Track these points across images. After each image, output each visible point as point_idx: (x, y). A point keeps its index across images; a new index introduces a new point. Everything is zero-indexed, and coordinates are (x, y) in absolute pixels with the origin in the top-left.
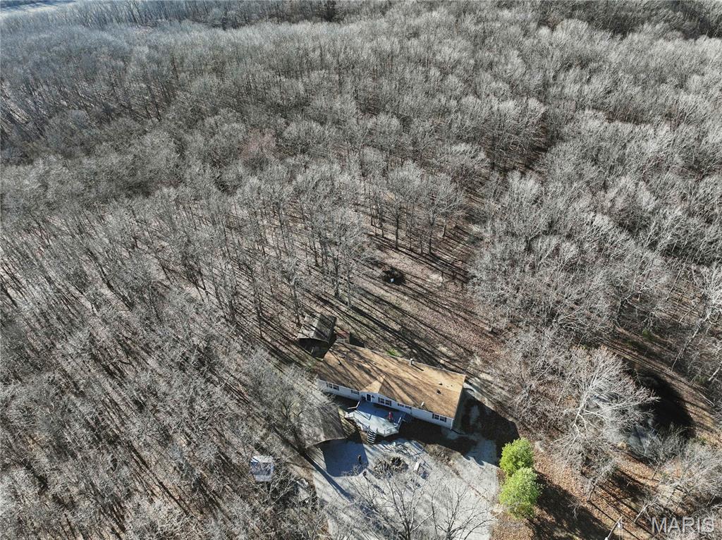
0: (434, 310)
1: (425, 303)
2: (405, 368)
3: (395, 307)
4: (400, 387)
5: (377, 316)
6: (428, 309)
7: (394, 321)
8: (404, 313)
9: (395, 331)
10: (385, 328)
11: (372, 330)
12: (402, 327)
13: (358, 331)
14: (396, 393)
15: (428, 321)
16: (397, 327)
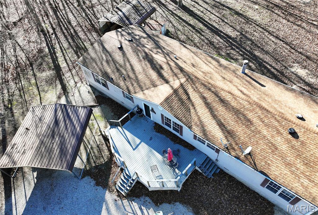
0: (294, 24)
1: (282, 15)
2: (229, 76)
3: (237, 13)
4: (208, 105)
5: (210, 19)
6: (284, 21)
7: (231, 26)
8: (248, 20)
9: (230, 37)
10: (216, 32)
11: (199, 31)
12: (241, 34)
13: (179, 30)
14: (196, 113)
15: (281, 34)
16: (233, 34)
